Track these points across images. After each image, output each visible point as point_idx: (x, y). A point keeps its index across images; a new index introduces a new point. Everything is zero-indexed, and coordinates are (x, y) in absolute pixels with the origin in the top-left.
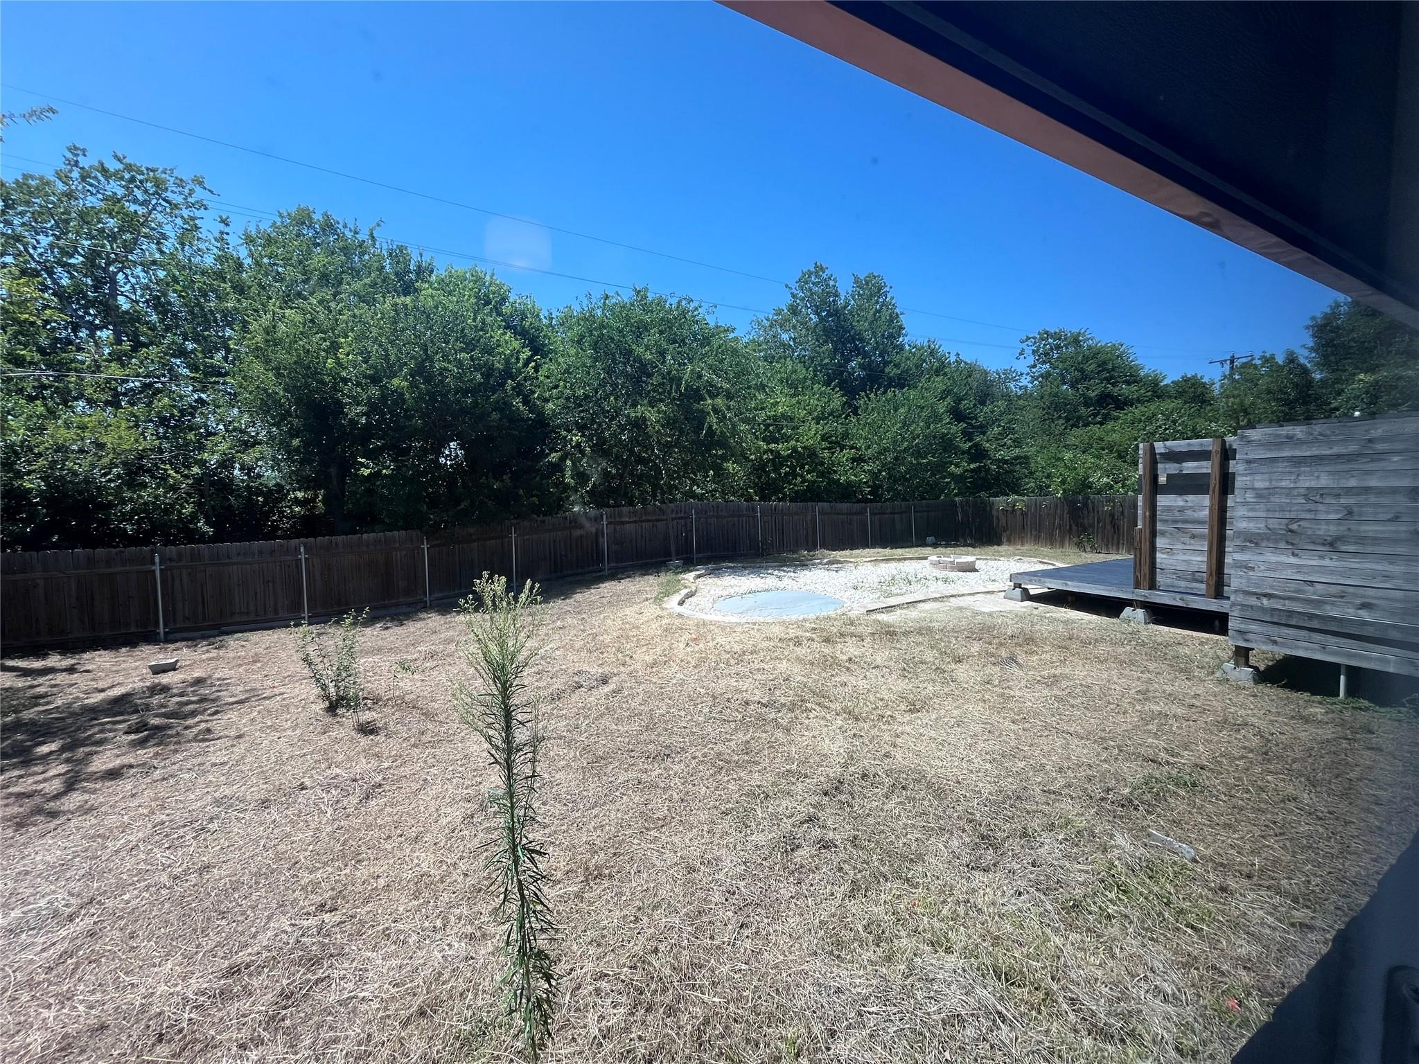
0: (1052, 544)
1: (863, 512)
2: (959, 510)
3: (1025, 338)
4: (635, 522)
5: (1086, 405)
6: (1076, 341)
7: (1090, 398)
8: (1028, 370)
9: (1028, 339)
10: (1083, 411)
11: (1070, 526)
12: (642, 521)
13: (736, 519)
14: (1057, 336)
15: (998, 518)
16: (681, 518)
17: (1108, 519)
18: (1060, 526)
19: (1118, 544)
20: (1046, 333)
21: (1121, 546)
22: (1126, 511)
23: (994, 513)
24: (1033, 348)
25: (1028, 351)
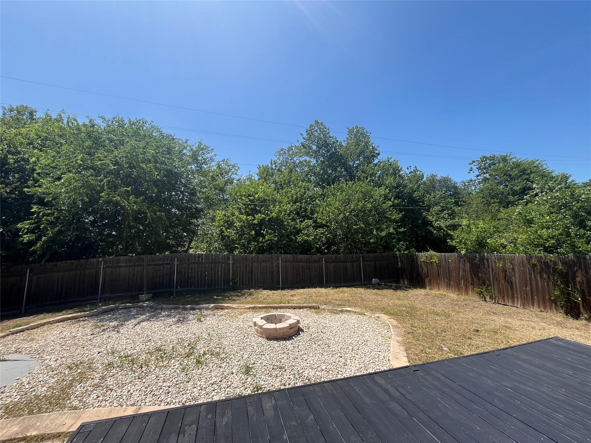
0: (459, 290)
1: (319, 261)
2: (399, 259)
3: (471, 162)
4: (129, 266)
5: (514, 195)
6: (504, 159)
7: (516, 190)
8: (476, 178)
9: (474, 162)
10: (511, 198)
11: (472, 278)
12: (135, 266)
13: (213, 265)
14: (493, 158)
15: (421, 266)
16: (167, 264)
17: (501, 275)
18: (463, 277)
19: (513, 297)
20: (485, 157)
21: (516, 300)
22: (516, 269)
23: (419, 263)
24: (478, 167)
25: (474, 168)
